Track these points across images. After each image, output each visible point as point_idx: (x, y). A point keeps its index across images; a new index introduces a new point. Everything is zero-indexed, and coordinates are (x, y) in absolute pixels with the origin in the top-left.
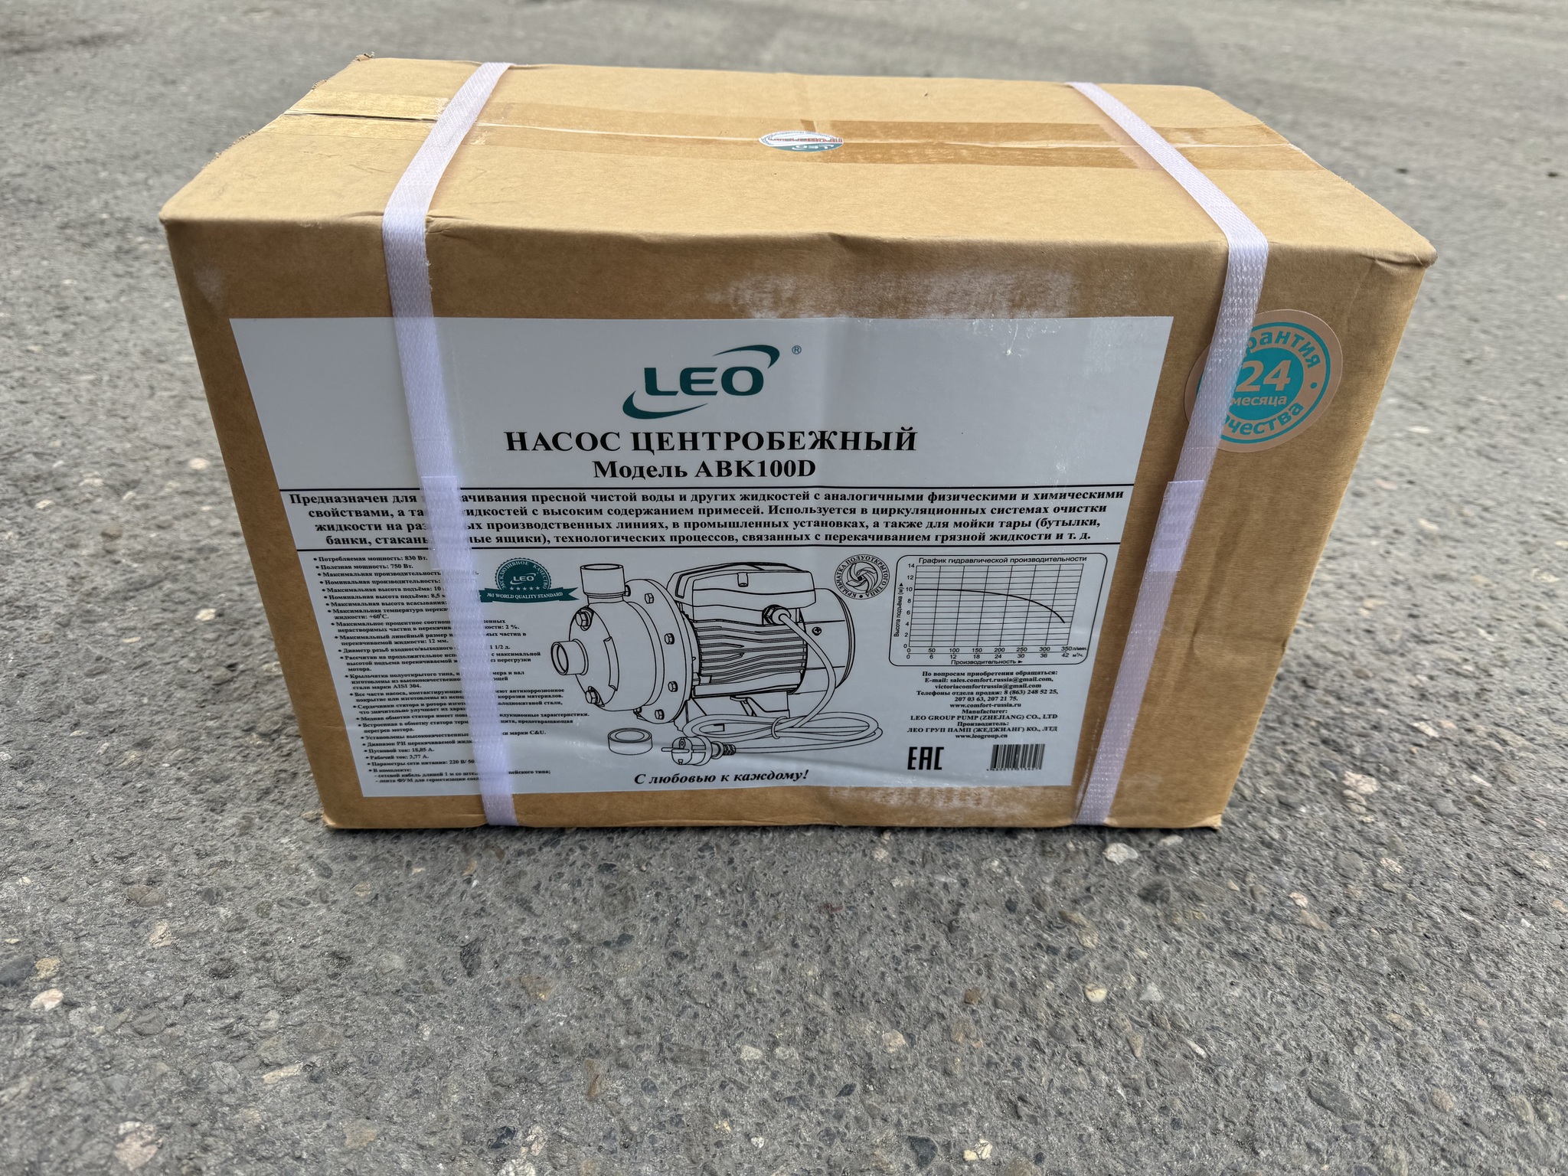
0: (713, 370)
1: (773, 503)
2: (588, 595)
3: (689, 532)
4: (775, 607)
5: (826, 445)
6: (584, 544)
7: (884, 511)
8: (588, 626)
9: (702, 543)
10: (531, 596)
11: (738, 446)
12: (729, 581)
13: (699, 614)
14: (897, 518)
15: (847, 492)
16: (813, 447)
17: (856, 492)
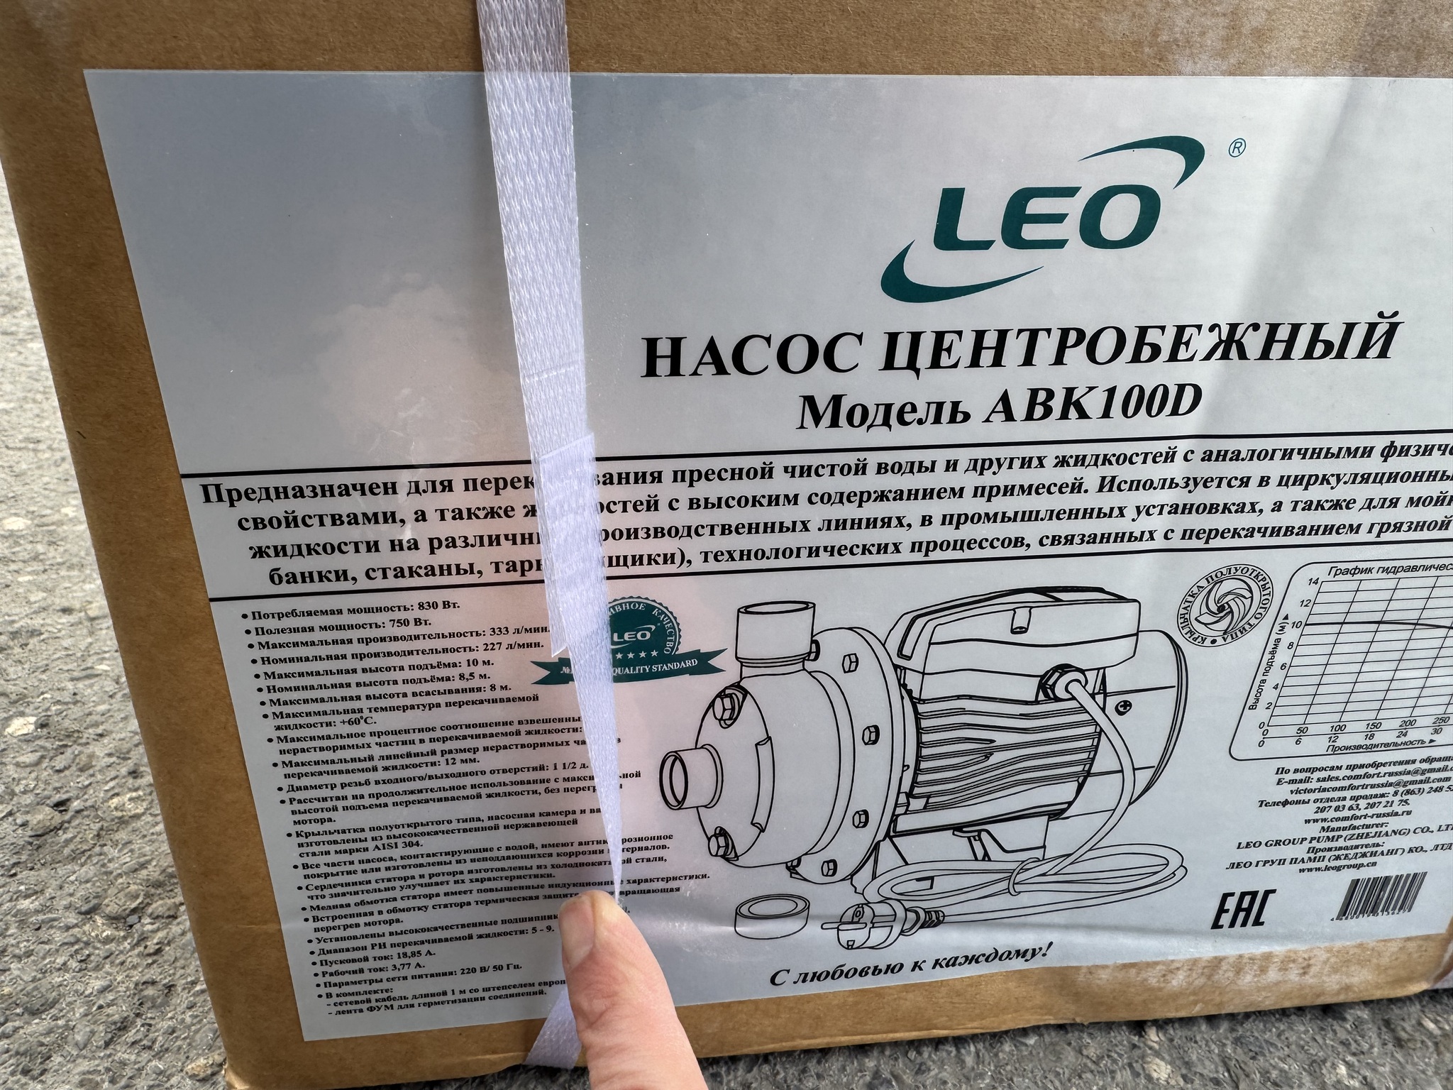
0: (1070, 192)
1: (1108, 471)
2: (743, 662)
3: (949, 533)
4: (1063, 669)
5: (1234, 352)
6: (753, 564)
7: (1298, 480)
8: (733, 719)
9: (968, 554)
10: (640, 669)
11: (1076, 355)
12: (995, 624)
13: (932, 688)
14: (1317, 493)
15: (1244, 446)
16: (1208, 357)
17: (1259, 444)
